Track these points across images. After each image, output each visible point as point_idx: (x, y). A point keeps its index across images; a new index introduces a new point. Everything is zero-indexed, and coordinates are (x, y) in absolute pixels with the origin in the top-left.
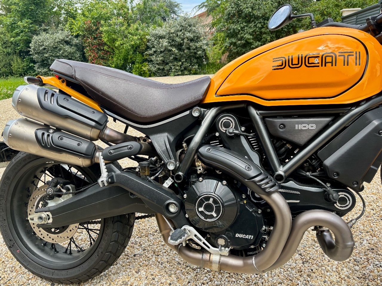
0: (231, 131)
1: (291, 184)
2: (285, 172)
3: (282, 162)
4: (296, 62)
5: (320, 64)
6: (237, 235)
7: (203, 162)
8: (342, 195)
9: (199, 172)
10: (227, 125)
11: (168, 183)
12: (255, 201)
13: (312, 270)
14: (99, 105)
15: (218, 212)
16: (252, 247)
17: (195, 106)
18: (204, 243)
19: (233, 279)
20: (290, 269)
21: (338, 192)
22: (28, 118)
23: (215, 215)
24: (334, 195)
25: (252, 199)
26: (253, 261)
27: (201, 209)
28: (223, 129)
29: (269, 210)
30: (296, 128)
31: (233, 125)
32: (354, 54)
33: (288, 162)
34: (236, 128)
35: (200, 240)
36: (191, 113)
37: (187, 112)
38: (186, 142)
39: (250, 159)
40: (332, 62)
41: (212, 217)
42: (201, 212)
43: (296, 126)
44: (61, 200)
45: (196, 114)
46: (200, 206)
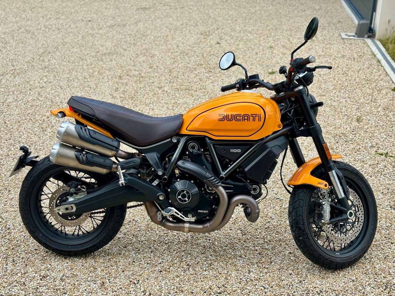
0: (196, 152)
1: (229, 181)
2: (225, 175)
3: (224, 170)
4: (230, 118)
5: (242, 120)
6: (199, 211)
7: (179, 169)
8: (254, 186)
9: (177, 175)
10: (193, 147)
11: (156, 183)
12: (209, 192)
13: (247, 238)
14: (111, 134)
15: (189, 198)
16: (208, 218)
17: (174, 136)
18: (181, 216)
19: (195, 247)
20: (233, 239)
21: (252, 185)
22: (64, 143)
23: (187, 200)
24: (250, 187)
25: (207, 190)
26: (208, 225)
27: (180, 197)
28: (191, 150)
29: (217, 197)
30: (231, 151)
31: (196, 148)
32: (258, 115)
33: (230, 167)
34: (199, 150)
35: (178, 214)
36: (171, 140)
37: (169, 140)
38: (168, 157)
39: (207, 168)
40: (247, 119)
41: (185, 201)
42: (180, 199)
43: (231, 150)
44: (78, 197)
45: (175, 141)
46: (179, 195)
